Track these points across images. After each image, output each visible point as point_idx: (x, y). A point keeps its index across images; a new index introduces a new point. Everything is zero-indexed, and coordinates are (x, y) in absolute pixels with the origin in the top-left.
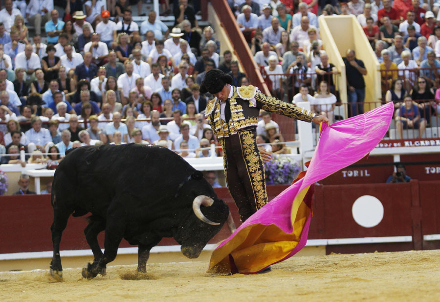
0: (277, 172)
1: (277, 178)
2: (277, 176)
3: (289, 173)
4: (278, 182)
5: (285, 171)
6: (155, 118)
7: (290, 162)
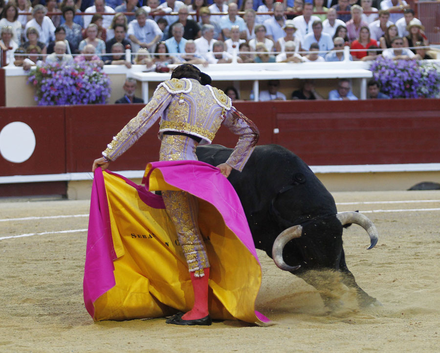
0: (421, 81)
1: (421, 88)
2: (420, 86)
3: (435, 83)
4: (422, 92)
5: (431, 81)
6: (277, 11)
7: (436, 69)
